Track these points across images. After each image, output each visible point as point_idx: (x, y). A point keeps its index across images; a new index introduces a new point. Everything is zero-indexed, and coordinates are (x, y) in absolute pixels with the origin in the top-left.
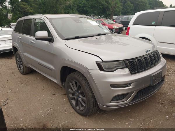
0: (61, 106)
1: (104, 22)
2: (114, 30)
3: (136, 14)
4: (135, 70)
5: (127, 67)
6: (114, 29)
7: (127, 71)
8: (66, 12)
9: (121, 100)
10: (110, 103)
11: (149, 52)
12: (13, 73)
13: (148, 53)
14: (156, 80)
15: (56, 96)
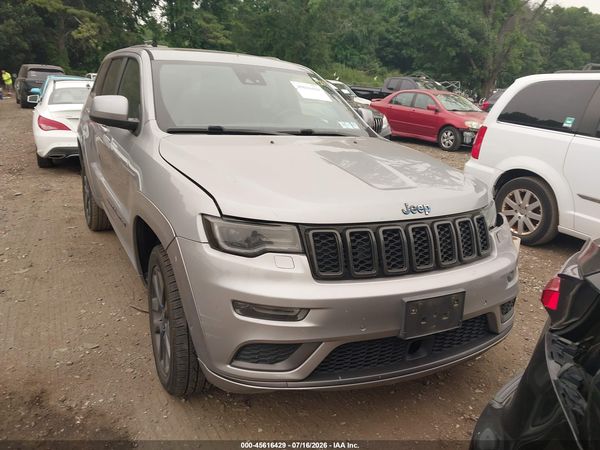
0: (131, 347)
1: (436, 103)
2: (468, 134)
3: (517, 81)
4: (336, 268)
5: (304, 253)
6: (468, 130)
7: (300, 264)
8: (339, 56)
9: (272, 362)
10: (230, 364)
11: (418, 216)
12: (70, 221)
13: (411, 216)
14: (424, 320)
15: (139, 313)
